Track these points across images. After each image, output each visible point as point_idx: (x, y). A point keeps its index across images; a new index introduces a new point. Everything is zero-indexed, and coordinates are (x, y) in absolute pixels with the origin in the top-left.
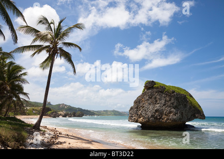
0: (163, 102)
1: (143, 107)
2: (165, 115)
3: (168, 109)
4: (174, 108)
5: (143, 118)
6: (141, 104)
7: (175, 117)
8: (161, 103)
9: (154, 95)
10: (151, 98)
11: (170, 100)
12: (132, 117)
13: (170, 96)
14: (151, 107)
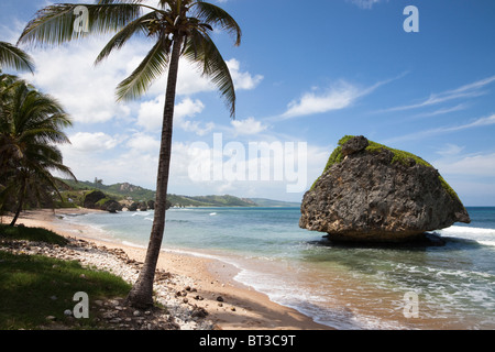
0: (388, 185)
1: (341, 196)
2: (393, 215)
3: (400, 202)
4: (414, 200)
5: (341, 223)
6: (335, 191)
7: (415, 220)
8: (383, 189)
9: (367, 169)
10: (359, 176)
11: (405, 182)
12: (314, 219)
13: (405, 171)
14: (359, 197)
